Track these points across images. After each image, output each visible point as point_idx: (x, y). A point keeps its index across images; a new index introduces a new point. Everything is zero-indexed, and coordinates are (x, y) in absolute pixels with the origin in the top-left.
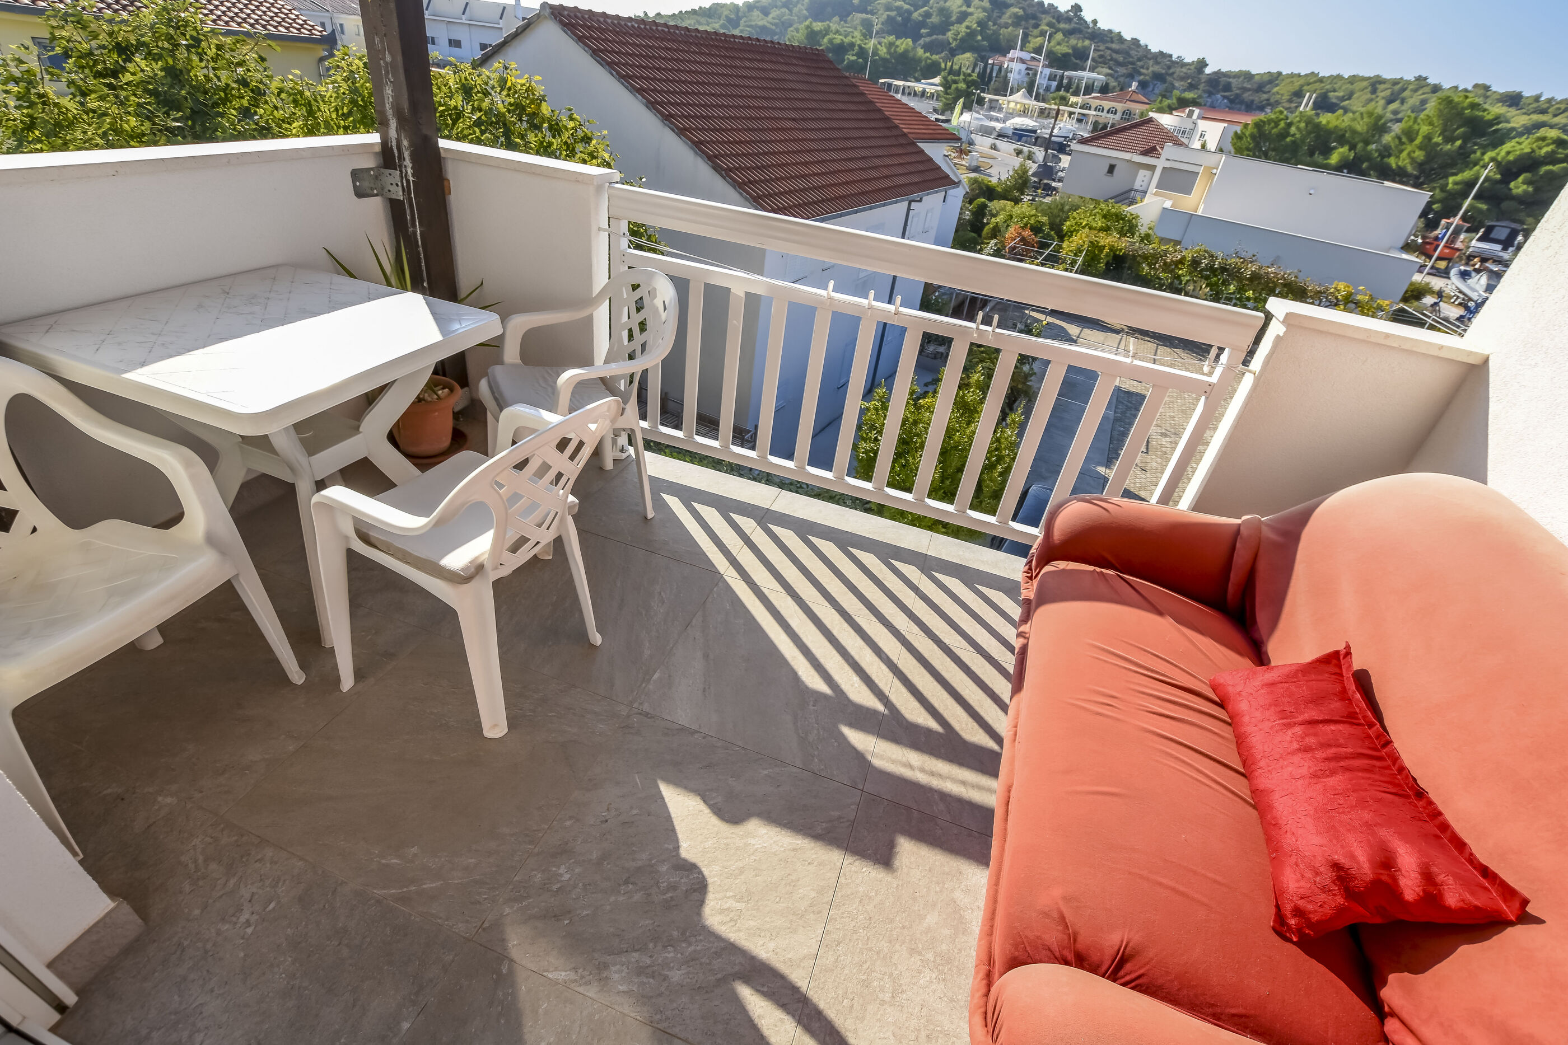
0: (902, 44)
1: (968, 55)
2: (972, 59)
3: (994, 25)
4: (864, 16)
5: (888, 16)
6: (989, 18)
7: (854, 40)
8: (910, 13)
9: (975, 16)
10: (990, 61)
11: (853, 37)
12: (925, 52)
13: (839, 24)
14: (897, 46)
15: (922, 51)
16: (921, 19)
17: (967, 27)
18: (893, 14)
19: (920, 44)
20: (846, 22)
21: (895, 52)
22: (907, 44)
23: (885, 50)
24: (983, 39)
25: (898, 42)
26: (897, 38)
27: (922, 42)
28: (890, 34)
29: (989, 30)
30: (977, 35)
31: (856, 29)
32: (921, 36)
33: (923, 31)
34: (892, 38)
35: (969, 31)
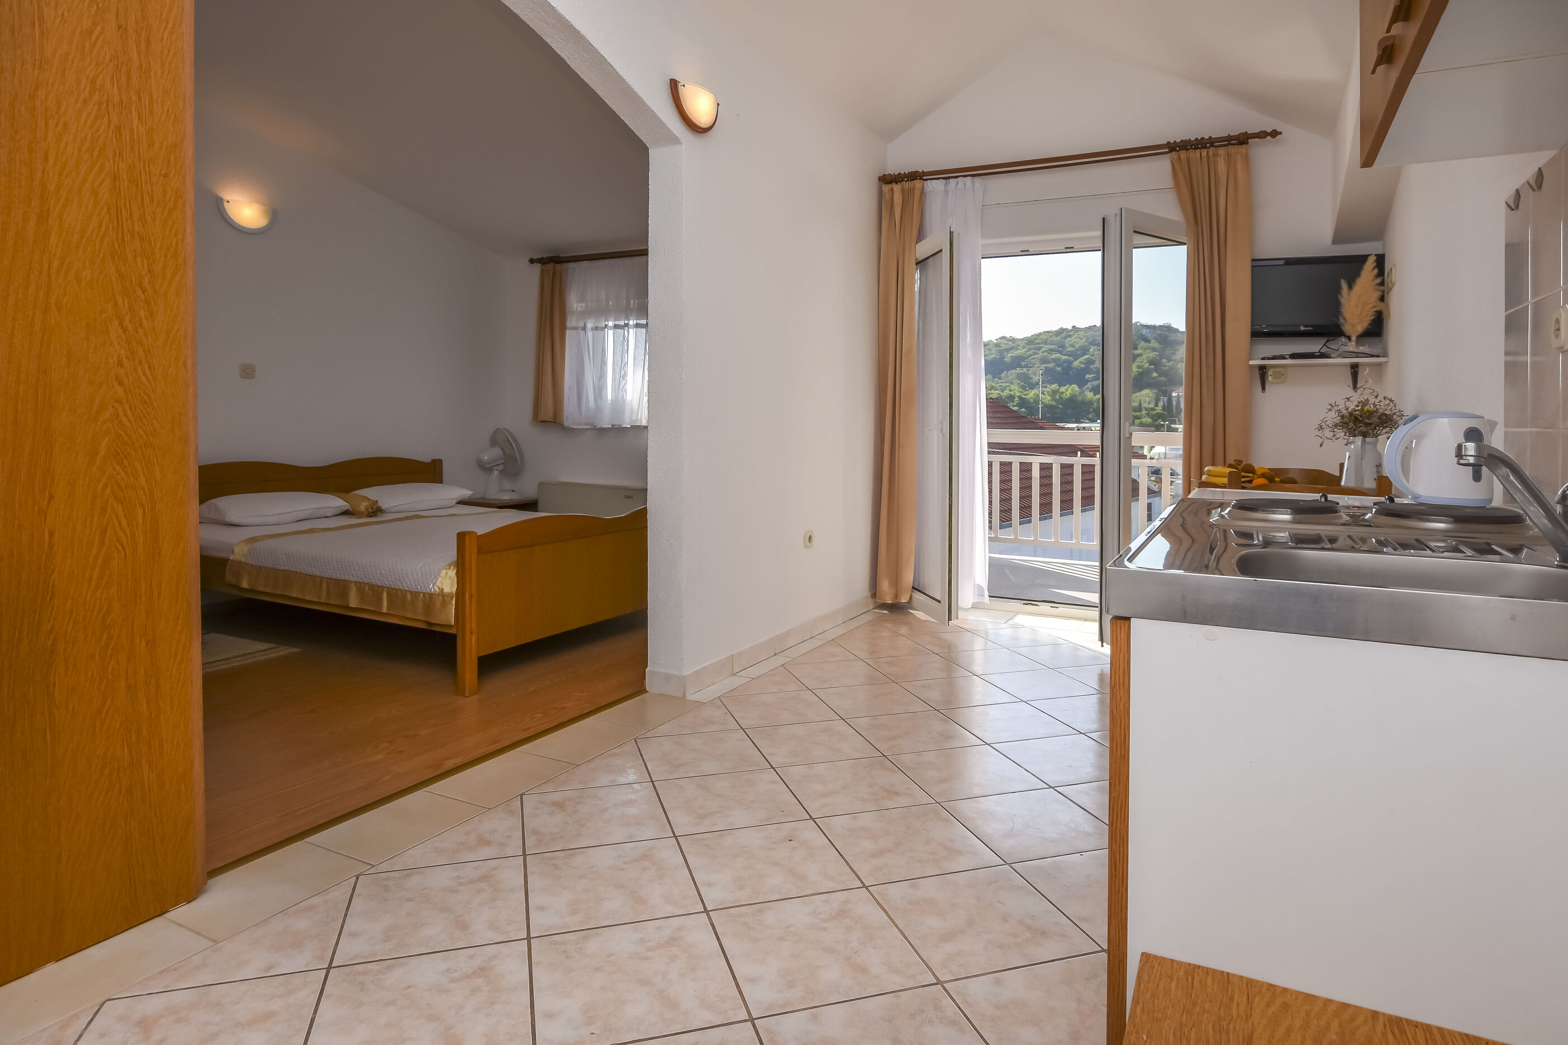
0: (1067, 390)
1: (1146, 392)
2: (1151, 394)
3: (1168, 361)
4: (1019, 370)
5: (1045, 367)
6: (1161, 357)
7: (1012, 393)
8: (1070, 363)
9: (1145, 356)
10: (1174, 394)
11: (1010, 390)
12: (1095, 395)
13: (993, 381)
14: (1062, 393)
15: (1092, 393)
16: (1083, 366)
17: (1139, 367)
18: (1051, 365)
19: (1087, 389)
20: (1000, 378)
21: (1061, 398)
22: (1073, 390)
23: (1049, 398)
24: (1160, 375)
25: (1062, 389)
26: (1060, 386)
27: (1089, 385)
28: (1051, 383)
29: (1165, 366)
30: (1152, 373)
31: (1012, 383)
32: (1088, 381)
33: (1087, 376)
34: (1055, 386)
35: (1140, 370)
